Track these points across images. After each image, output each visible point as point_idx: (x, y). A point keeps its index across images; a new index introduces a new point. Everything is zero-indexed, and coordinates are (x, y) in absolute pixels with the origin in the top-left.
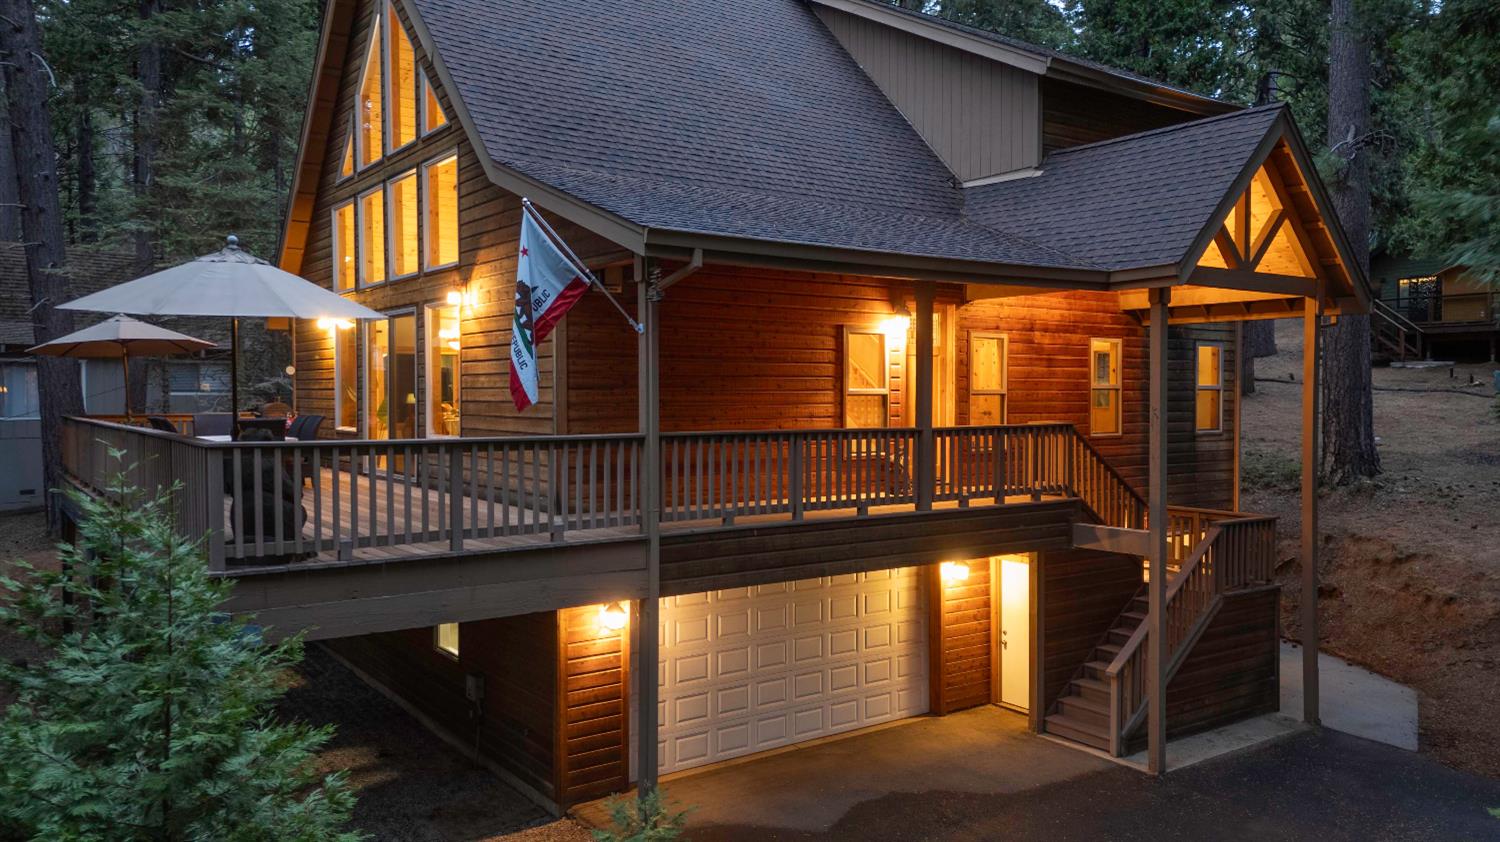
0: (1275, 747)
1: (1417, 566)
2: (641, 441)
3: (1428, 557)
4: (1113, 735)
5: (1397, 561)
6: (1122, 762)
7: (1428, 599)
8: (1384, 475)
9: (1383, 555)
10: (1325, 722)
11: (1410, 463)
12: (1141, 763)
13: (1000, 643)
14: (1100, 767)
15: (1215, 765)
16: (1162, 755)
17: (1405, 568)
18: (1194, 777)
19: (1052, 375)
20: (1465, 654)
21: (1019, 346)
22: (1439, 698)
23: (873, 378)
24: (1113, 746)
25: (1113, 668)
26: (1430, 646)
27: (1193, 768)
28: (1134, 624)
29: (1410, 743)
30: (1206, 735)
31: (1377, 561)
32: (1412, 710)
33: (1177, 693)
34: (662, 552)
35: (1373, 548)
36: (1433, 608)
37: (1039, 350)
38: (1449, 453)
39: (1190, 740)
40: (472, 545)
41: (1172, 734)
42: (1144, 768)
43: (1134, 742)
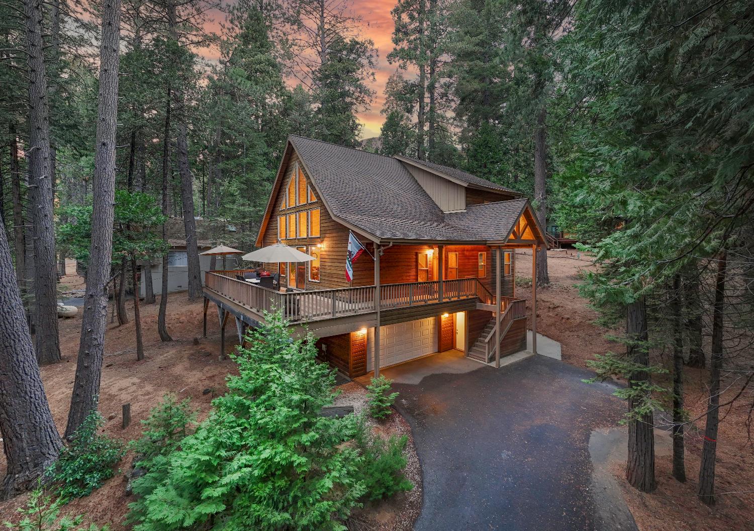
0: (526, 359)
1: (559, 309)
2: (375, 287)
3: (562, 307)
4: (486, 358)
5: (554, 308)
6: (488, 364)
7: (563, 318)
8: (551, 283)
9: (551, 306)
10: (538, 353)
11: (557, 279)
12: (493, 364)
13: (456, 333)
14: (483, 366)
15: (512, 365)
16: (499, 362)
17: (557, 309)
18: (508, 368)
19: (469, 262)
20: (572, 334)
21: (461, 255)
22: (566, 345)
23: (424, 265)
24: (486, 361)
25: (487, 340)
26: (563, 331)
27: (506, 366)
28: (492, 328)
29: (559, 358)
30: (509, 357)
31: (549, 308)
32: (560, 349)
33: (503, 346)
34: (380, 315)
35: (548, 304)
36: (564, 320)
37: (466, 256)
38: (567, 277)
39: (505, 358)
40: (338, 315)
41: (502, 356)
42: (494, 366)
43: (492, 359)
